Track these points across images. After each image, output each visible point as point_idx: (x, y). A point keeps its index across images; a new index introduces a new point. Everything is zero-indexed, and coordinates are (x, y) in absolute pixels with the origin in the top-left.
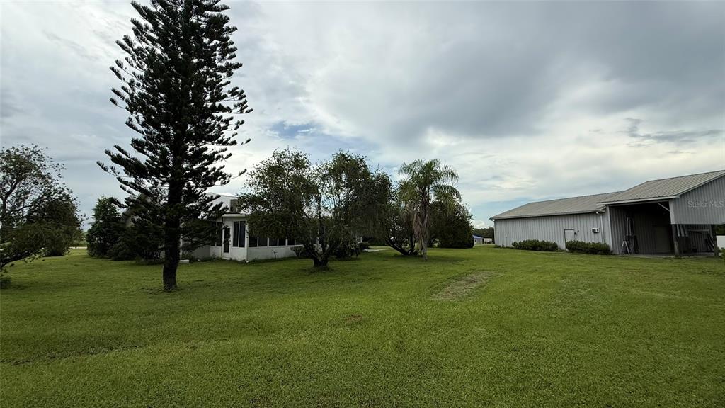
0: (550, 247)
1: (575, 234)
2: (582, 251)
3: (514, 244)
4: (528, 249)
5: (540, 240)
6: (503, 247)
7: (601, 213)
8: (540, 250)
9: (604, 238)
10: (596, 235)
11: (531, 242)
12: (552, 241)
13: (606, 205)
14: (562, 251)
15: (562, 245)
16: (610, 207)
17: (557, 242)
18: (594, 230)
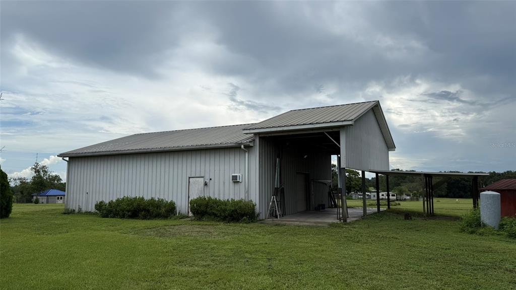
0: (163, 210)
1: (206, 184)
2: (215, 215)
3: (100, 206)
4: (123, 217)
5: (147, 197)
6: (80, 212)
7: (248, 148)
8: (145, 218)
9: (248, 192)
10: (237, 186)
11: (130, 202)
12: (168, 198)
13: (255, 134)
14: (183, 217)
15: (183, 206)
16: (260, 138)
17: (175, 200)
18: (235, 178)
